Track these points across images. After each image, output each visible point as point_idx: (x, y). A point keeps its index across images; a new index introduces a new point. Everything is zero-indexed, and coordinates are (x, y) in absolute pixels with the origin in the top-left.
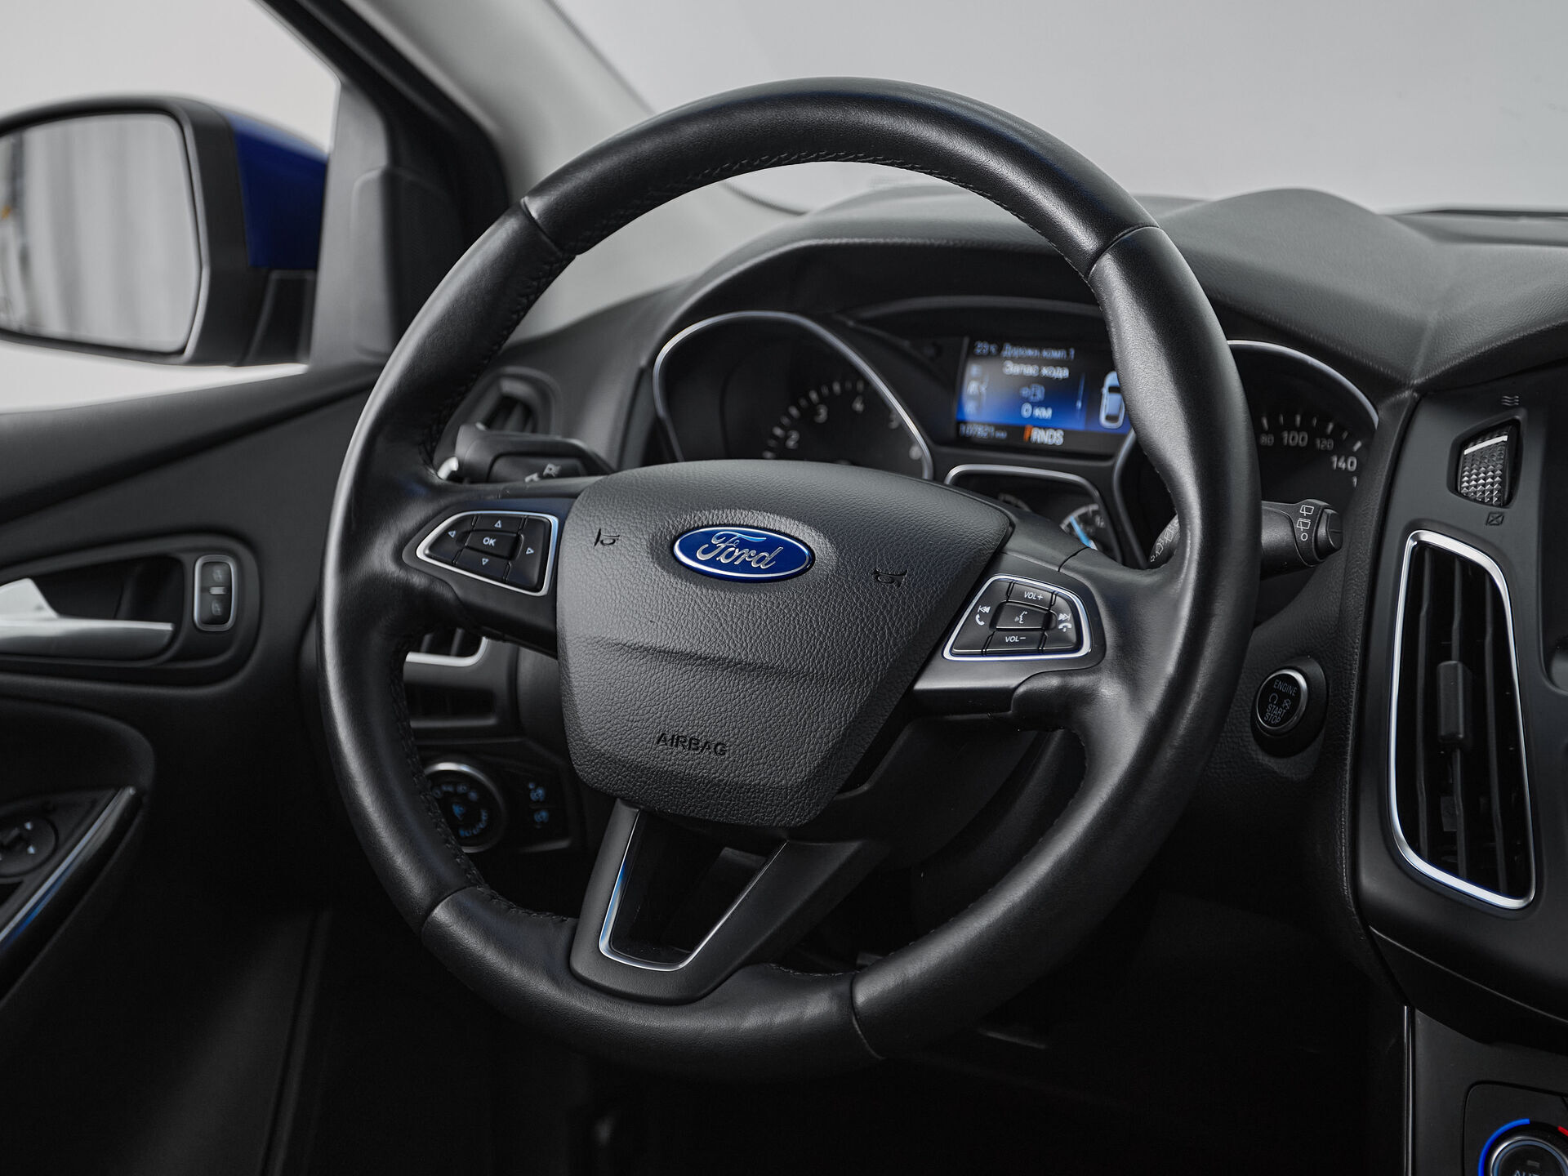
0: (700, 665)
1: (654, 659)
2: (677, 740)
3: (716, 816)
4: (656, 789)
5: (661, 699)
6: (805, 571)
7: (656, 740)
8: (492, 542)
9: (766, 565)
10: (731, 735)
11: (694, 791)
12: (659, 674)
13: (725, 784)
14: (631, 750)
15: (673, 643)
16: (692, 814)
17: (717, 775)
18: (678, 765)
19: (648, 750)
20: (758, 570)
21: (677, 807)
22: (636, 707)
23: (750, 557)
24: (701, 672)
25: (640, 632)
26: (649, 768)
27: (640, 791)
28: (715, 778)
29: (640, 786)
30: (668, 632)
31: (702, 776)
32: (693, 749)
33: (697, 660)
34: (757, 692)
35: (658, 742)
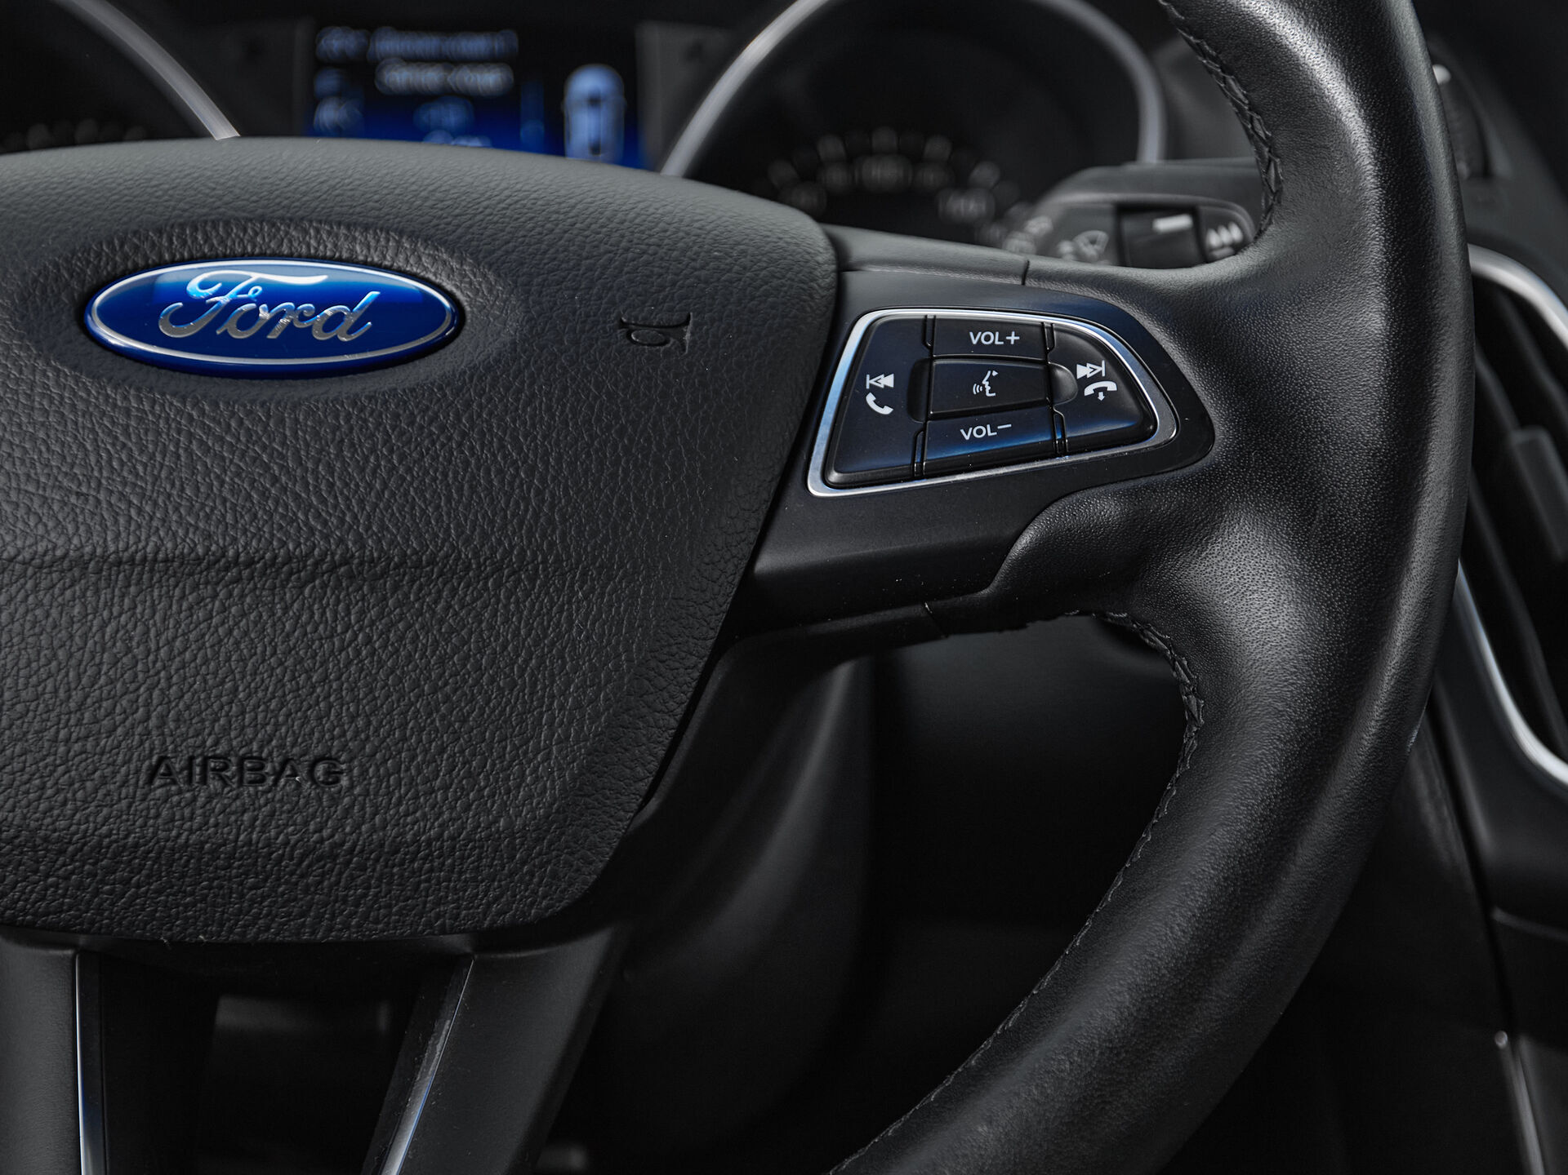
0: (238, 580)
1: (103, 584)
2: (207, 766)
3: (330, 929)
4: (159, 892)
5: (141, 676)
6: (443, 343)
7: (143, 778)
9: (350, 332)
10: (349, 735)
11: (265, 880)
12: (123, 619)
13: (351, 851)
14: (76, 810)
15: (154, 538)
16: (263, 937)
17: (326, 833)
18: (216, 825)
19: (124, 803)
20: (335, 347)
21: (222, 925)
22: (72, 705)
23: (302, 318)
24: (242, 596)
25: (51, 524)
26: (136, 845)
27: (113, 904)
28: (321, 841)
29: (111, 892)
30: (133, 512)
31: (286, 843)
32: (251, 782)
33: (227, 569)
34: (401, 626)
35: (150, 781)
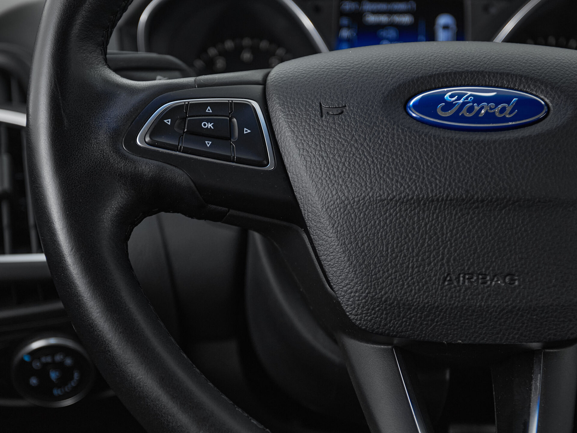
0: (477, 207)
1: (426, 209)
2: (465, 277)
3: (507, 339)
4: (445, 324)
5: (440, 244)
7: (441, 282)
8: (210, 125)
10: (519, 266)
11: (485, 320)
12: (434, 222)
13: (519, 309)
14: (415, 293)
15: (446, 192)
16: (481, 342)
17: (509, 303)
18: (468, 299)
19: (434, 291)
21: (467, 337)
22: (414, 254)
24: (479, 213)
25: (406, 187)
26: (438, 307)
27: (427, 329)
28: (507, 306)
29: (427, 324)
30: (438, 182)
31: (494, 306)
32: (482, 283)
33: (474, 203)
34: (538, 225)
35: (444, 282)
